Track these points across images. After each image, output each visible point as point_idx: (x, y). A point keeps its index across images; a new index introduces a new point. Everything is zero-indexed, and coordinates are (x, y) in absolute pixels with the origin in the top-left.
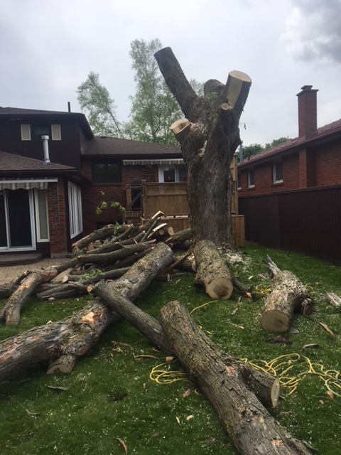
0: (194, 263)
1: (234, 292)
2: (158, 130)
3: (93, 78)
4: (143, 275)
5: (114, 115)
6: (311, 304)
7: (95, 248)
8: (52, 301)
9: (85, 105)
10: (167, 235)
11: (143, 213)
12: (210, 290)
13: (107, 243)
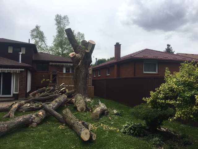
0: (74, 101)
1: (86, 109)
2: (64, 50)
3: (37, 27)
4: (57, 103)
5: (46, 43)
6: (108, 113)
7: (39, 95)
8: (24, 112)
9: (33, 38)
10: (65, 92)
11: (56, 84)
12: (78, 109)
13: (43, 94)
